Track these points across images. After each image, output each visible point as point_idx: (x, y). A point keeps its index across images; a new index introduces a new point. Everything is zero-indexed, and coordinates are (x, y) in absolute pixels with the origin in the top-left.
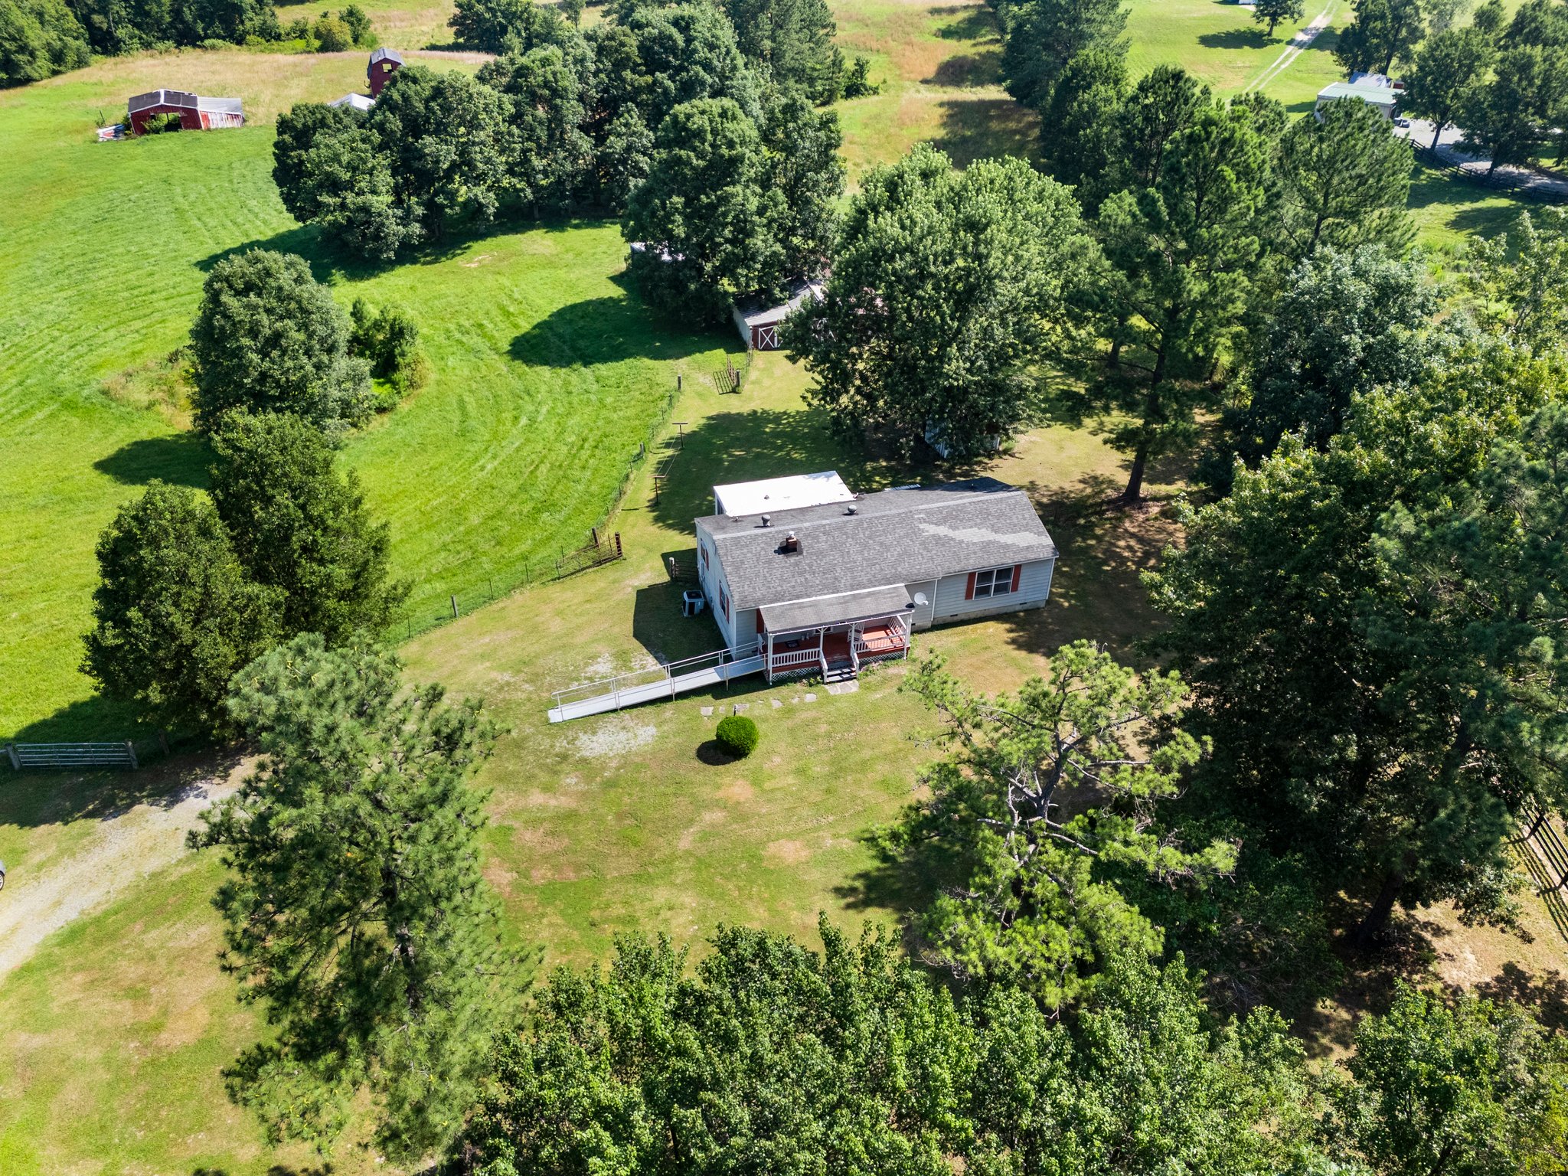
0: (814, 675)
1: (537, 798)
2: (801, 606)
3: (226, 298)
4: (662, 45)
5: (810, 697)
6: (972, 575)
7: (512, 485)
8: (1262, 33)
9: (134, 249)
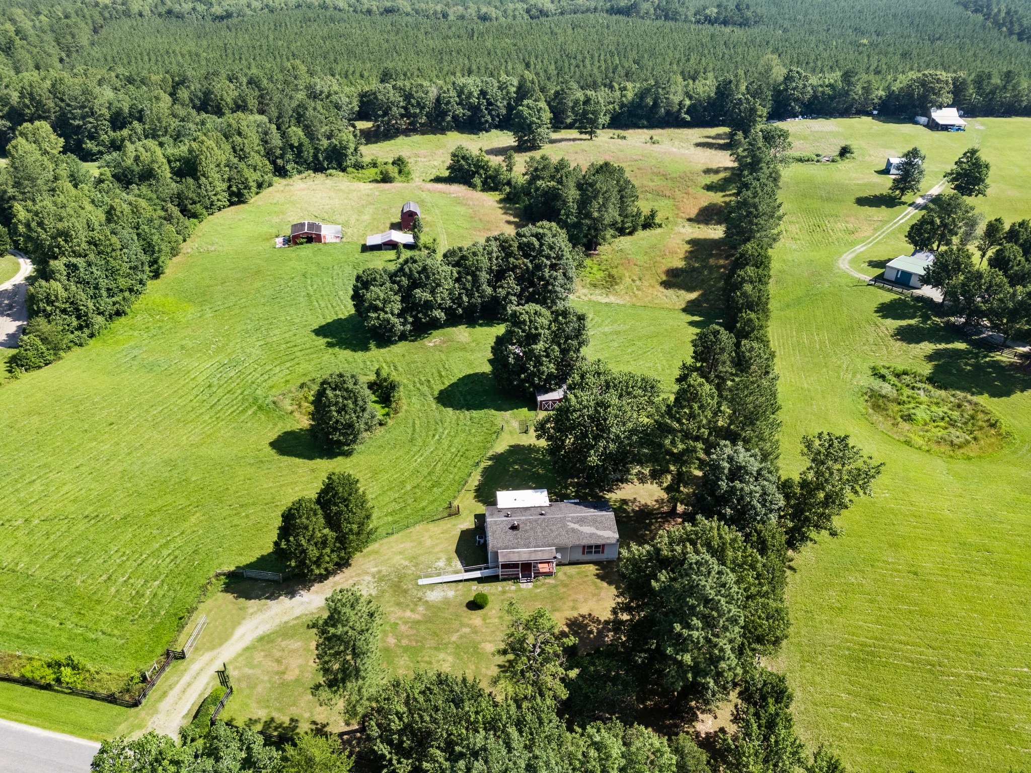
0: (515, 579)
1: (408, 614)
2: (514, 552)
4: (528, 247)
5: (513, 588)
6: (584, 547)
7: (425, 471)
8: (895, 198)
9: (289, 318)
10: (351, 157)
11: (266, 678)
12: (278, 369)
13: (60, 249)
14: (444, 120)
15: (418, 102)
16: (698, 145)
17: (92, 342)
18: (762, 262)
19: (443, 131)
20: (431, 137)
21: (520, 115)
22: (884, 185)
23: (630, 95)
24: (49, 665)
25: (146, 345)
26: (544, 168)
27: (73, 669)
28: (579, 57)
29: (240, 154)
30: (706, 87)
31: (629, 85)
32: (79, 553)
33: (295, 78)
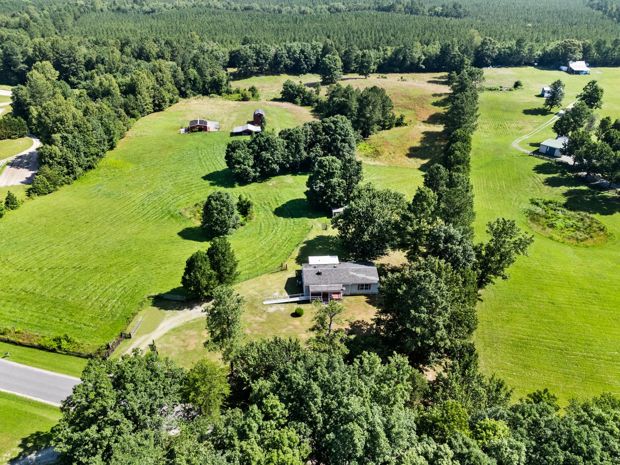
1: (258, 318)
2: (318, 287)
3: (212, 202)
4: (328, 129)
6: (359, 285)
7: (268, 249)
8: (547, 110)
9: (188, 170)
10: (224, 87)
11: (177, 349)
12: (182, 196)
13: (58, 129)
14: (279, 67)
15: (264, 56)
16: (429, 82)
17: (75, 182)
18: (466, 140)
19: (278, 73)
20: (271, 77)
21: (324, 63)
22: (541, 103)
23: (389, 53)
24: (54, 340)
25: (106, 184)
26: (338, 90)
27: (68, 342)
28: (359, 33)
29: (161, 82)
30: (435, 49)
31: (389, 48)
32: (71, 285)
33: (192, 42)
